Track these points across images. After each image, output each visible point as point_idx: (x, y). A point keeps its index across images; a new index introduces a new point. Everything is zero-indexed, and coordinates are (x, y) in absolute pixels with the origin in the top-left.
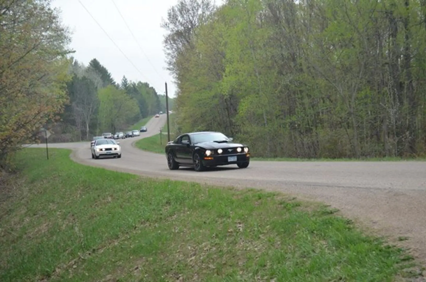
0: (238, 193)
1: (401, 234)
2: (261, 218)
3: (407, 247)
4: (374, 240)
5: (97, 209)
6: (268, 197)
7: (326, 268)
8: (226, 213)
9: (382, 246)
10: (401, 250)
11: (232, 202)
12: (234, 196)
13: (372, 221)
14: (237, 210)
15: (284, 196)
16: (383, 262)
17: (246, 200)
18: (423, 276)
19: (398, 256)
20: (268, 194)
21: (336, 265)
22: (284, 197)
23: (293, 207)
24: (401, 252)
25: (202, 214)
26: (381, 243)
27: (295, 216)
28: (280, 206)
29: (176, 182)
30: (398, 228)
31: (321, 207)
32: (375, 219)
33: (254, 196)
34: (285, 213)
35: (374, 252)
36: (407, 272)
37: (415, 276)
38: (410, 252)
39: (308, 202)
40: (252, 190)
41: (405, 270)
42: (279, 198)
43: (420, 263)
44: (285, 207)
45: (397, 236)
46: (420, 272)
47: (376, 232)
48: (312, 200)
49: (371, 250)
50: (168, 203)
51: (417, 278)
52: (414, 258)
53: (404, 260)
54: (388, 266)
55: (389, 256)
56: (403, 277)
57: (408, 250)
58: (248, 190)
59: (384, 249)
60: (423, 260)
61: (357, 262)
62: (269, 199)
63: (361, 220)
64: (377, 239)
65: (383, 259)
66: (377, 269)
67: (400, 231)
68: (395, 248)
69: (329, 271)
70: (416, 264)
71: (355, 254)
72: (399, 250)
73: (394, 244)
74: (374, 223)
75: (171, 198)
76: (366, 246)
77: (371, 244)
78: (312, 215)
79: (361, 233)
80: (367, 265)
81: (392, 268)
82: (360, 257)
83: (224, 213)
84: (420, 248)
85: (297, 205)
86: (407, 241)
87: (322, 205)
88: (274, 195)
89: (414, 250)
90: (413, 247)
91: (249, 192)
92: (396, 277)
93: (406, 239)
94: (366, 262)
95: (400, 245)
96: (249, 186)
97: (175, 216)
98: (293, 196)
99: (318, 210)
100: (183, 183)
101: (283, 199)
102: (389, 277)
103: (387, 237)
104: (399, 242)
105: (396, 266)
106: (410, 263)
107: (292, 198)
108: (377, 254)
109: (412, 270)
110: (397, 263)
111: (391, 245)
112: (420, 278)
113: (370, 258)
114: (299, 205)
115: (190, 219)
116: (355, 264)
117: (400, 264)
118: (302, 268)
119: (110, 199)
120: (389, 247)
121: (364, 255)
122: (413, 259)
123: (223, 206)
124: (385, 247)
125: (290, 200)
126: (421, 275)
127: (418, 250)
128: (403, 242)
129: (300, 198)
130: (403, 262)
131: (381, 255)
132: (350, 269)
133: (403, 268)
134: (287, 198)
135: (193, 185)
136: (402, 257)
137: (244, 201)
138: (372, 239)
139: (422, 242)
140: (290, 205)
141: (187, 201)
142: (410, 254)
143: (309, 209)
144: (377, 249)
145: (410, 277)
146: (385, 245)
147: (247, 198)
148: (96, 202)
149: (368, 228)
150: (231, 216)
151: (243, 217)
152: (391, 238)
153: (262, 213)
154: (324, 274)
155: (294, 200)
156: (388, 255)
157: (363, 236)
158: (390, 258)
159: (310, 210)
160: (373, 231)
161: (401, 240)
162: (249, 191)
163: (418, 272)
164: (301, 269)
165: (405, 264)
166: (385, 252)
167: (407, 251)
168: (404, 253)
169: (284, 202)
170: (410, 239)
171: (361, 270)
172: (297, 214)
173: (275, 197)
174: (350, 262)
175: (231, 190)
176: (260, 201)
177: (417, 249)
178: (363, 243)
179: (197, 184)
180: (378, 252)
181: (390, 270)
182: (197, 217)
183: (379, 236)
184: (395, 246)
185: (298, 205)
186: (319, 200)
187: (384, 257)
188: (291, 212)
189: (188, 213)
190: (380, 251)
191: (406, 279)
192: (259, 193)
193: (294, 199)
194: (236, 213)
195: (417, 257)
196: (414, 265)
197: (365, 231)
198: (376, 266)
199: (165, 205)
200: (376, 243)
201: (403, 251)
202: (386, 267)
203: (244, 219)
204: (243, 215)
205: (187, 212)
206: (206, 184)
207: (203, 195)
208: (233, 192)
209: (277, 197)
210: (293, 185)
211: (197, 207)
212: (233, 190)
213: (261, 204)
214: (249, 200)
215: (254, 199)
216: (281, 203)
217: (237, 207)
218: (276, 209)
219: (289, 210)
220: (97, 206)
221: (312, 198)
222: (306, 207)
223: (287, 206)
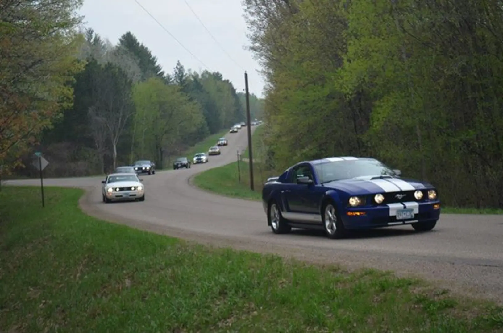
0: (346, 277)
2: (381, 328)
5: (105, 300)
6: (398, 287)
8: (319, 316)
11: (333, 296)
12: (339, 284)
14: (341, 311)
15: (428, 286)
20: (399, 281)
22: (425, 288)
23: (439, 309)
25: (279, 318)
27: (440, 330)
28: (416, 306)
29: (242, 254)
31: (492, 310)
33: (372, 285)
34: (424, 321)
39: (468, 300)
40: (370, 273)
42: (417, 291)
44: (425, 309)
48: (477, 297)
50: (223, 293)
58: (364, 273)
62: (400, 290)
75: (229, 285)
78: (473, 327)
83: (316, 316)
85: (447, 306)
87: (493, 307)
88: (410, 284)
91: (366, 276)
96: (369, 265)
97: (232, 318)
98: (445, 287)
99: (486, 317)
100: (254, 257)
101: (424, 292)
107: (441, 291)
114: (452, 307)
115: (256, 325)
119: (127, 282)
123: (315, 304)
125: (438, 295)
129: (455, 291)
134: (432, 291)
135: (272, 260)
137: (355, 293)
140: (434, 305)
141: (256, 291)
143: (468, 314)
147: (360, 288)
148: (105, 287)
150: (328, 321)
151: (349, 326)
153: (383, 320)
155: (444, 295)
159: (469, 316)
162: (366, 274)
169: (425, 299)
172: (445, 323)
173: (410, 287)
175: (335, 271)
176: (382, 295)
179: (279, 258)
182: (271, 322)
185: (449, 305)
186: (490, 296)
188: (436, 320)
189: (255, 313)
192: (383, 279)
193: (444, 292)
194: (337, 317)
199: (215, 297)
203: (350, 329)
204: (349, 322)
205: (253, 311)
206: (293, 259)
207: (284, 280)
208: (338, 275)
209: (414, 289)
210: (449, 264)
211: (272, 303)
212: (340, 271)
213: (385, 301)
214: (363, 293)
215: (373, 290)
216: (419, 301)
217: (339, 306)
218: (410, 312)
219: (432, 314)
220: (105, 294)
221: (477, 292)
222: (464, 310)
223: (429, 308)
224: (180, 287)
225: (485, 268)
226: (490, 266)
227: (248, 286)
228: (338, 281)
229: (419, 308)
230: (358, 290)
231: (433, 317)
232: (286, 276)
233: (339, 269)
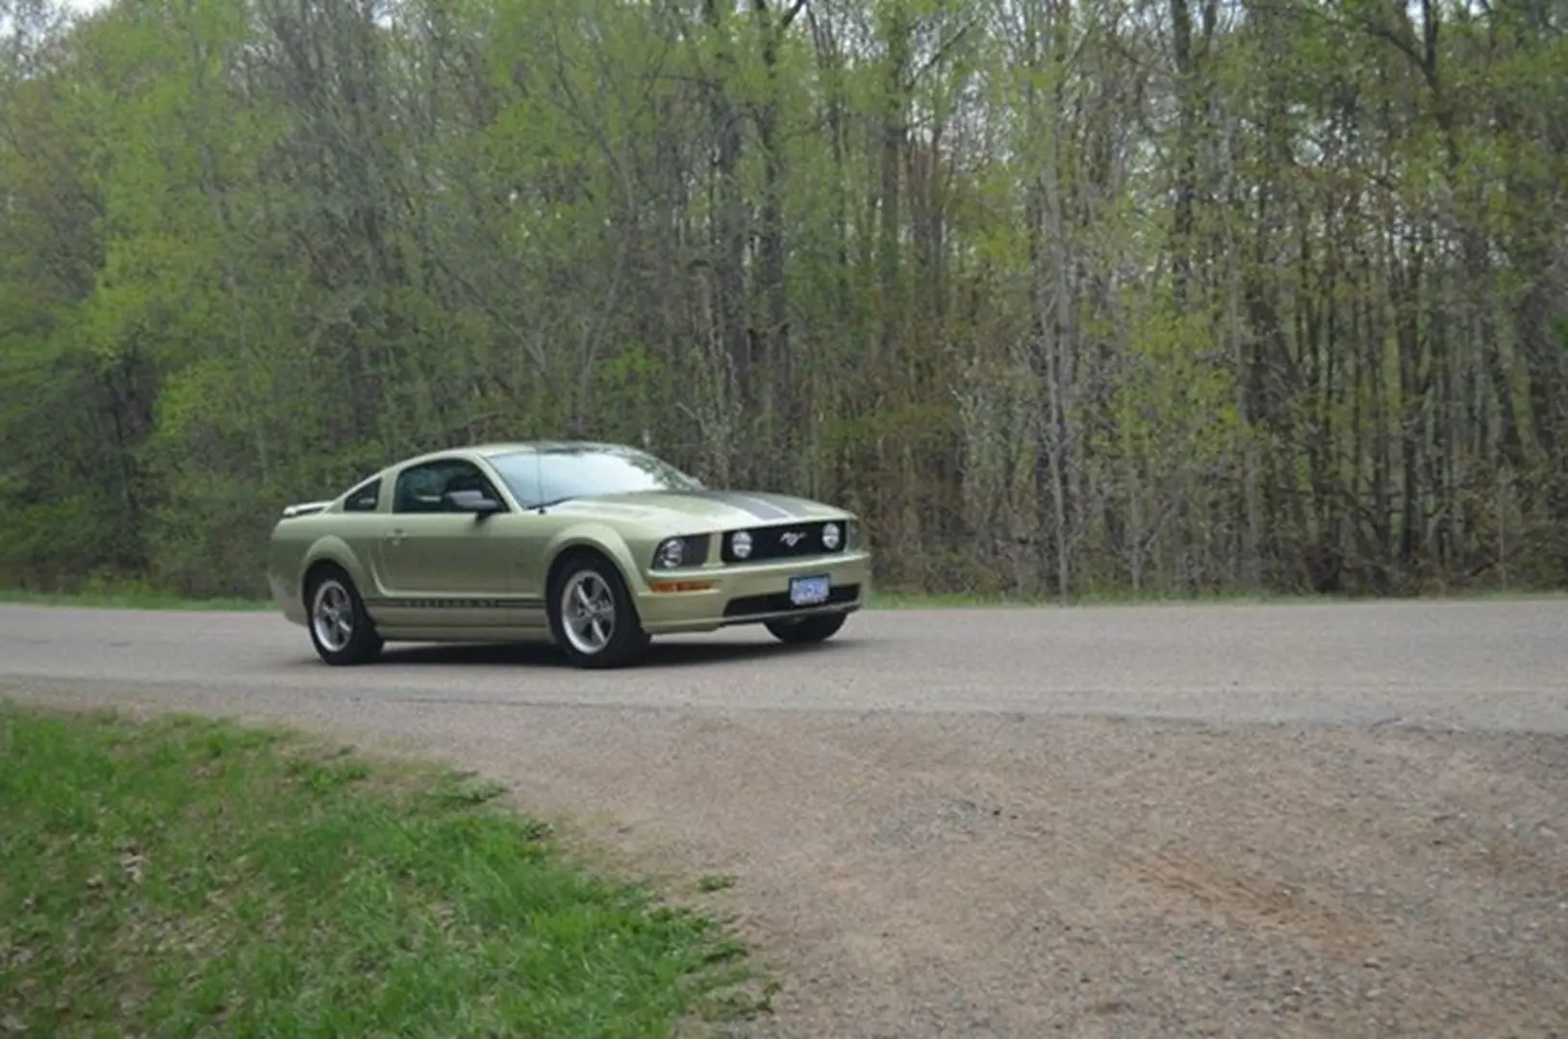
0: (131, 734)
1: (713, 866)
2: (216, 827)
3: (725, 913)
4: (617, 894)
6: (247, 746)
7: (440, 1005)
8: (80, 814)
9: (645, 913)
10: (706, 924)
11: (109, 772)
12: (118, 747)
13: (619, 824)
14: (127, 801)
15: (308, 741)
16: (640, 971)
17: (163, 759)
18: (771, 1011)
19: (695, 947)
20: (249, 734)
21: (476, 989)
22: (307, 746)
23: (337, 782)
24: (706, 930)
26: (641, 903)
27: (343, 818)
28: (289, 780)
30: (702, 847)
31: (442, 778)
32: (628, 820)
33: (192, 746)
34: (309, 807)
35: (614, 937)
36: (720, 1001)
37: (742, 1012)
38: (735, 931)
39: (393, 764)
40: (187, 722)
41: (712, 995)
42: (288, 751)
43: (768, 967)
44: (308, 784)
45: (695, 877)
46: (763, 998)
47: (629, 865)
48: (411, 755)
49: (603, 928)
51: (750, 1019)
52: (748, 948)
53: (712, 959)
54: (656, 982)
55: (665, 949)
56: (707, 1019)
57: (730, 922)
58: (172, 723)
59: (648, 922)
60: (776, 956)
61: (552, 976)
62: (250, 753)
63: (580, 822)
64: (628, 890)
65: (642, 958)
66: (619, 994)
67: (710, 856)
68: (687, 917)
69: (454, 1014)
70: (753, 970)
71: (547, 946)
72: (699, 925)
73: (687, 904)
74: (622, 831)
76: (590, 914)
77: (606, 908)
78: (407, 810)
79: (579, 869)
80: (587, 985)
81: (670, 989)
82: (564, 954)
83: (72, 812)
84: (769, 916)
85: (352, 777)
86: (728, 891)
87: (445, 773)
88: (273, 740)
89: (750, 922)
90: (746, 911)
91: (176, 731)
92: (682, 1021)
93: (726, 884)
94: (586, 977)
95: (702, 905)
96: (180, 709)
98: (344, 742)
99: (430, 792)
101: (302, 752)
102: (654, 1021)
103: (664, 879)
104: (703, 896)
105: (684, 980)
106: (732, 968)
107: (336, 750)
108: (625, 943)
109: (738, 994)
110: (690, 971)
111: (672, 909)
112: (761, 1017)
113: (599, 959)
114: (362, 777)
116: (547, 983)
117: (701, 975)
118: (357, 1009)
120: (666, 916)
121: (578, 948)
122: (745, 954)
123: (71, 789)
124: (651, 915)
125: (328, 757)
126: (764, 1007)
127: (762, 923)
128: (713, 894)
129: (365, 748)
130: (710, 966)
131: (638, 944)
132: (528, 1004)
133: (708, 989)
134: (319, 750)
136: (709, 950)
137: (156, 763)
138: (610, 889)
139: (778, 892)
140: (328, 775)
142: (737, 936)
143: (397, 790)
144: (624, 924)
145: (726, 1021)
146: (655, 907)
147: (165, 752)
149: (600, 850)
150: (101, 823)
151: (148, 827)
152: (675, 883)
153: (220, 810)
154: (435, 1028)
155: (345, 756)
156: (659, 943)
157: (582, 880)
158: (666, 955)
159: (399, 793)
160: (619, 863)
161: (709, 887)
162: (177, 725)
163: (757, 997)
164: (353, 1017)
165: (715, 974)
166: (653, 933)
167: (727, 928)
168: (715, 935)
169: (306, 766)
170: (738, 882)
171: (566, 1004)
172: (352, 807)
173: (274, 748)
174: (530, 976)
175: (106, 722)
176: (215, 763)
177: (760, 917)
178: (578, 906)
180: (629, 935)
181: (660, 998)
183: (637, 877)
184: (686, 912)
185: (357, 775)
186: (436, 753)
187: (647, 951)
188: (332, 803)
190: (636, 930)
191: (715, 1025)
192: (215, 732)
193: (344, 751)
194: (119, 812)
195: (757, 947)
196: (743, 976)
197: (590, 862)
198: (616, 988)
200: (624, 903)
201: (714, 926)
202: (652, 988)
203: (150, 834)
204: (147, 821)
206: (7, 703)
208: (114, 730)
209: (283, 748)
210: (348, 699)
212: (116, 723)
213: (221, 775)
214: (173, 761)
215: (192, 756)
216: (295, 770)
217: (124, 789)
218: (277, 793)
219: (324, 792)
221: (410, 749)
222: (387, 782)
223: (316, 781)
225: (422, 704)
226: (431, 700)
228: (115, 742)
229: (295, 783)
230: (162, 757)
231: (326, 798)
233: (115, 717)
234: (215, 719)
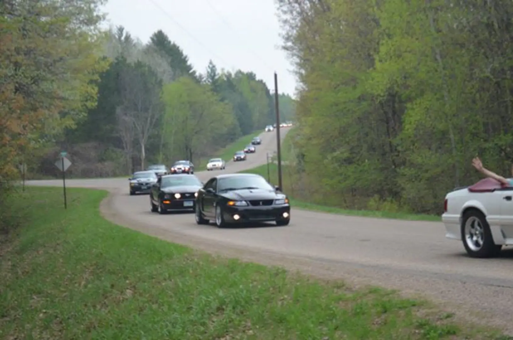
0: (350, 295)
5: (104, 311)
6: (400, 308)
11: (332, 317)
12: (341, 302)
15: (431, 308)
17: (359, 313)
20: (402, 302)
22: (430, 311)
23: (440, 335)
28: (417, 331)
29: (247, 265)
31: (497, 339)
33: (374, 306)
39: (472, 327)
40: (374, 291)
42: (419, 314)
44: (425, 335)
48: (483, 322)
50: (220, 309)
58: (367, 291)
62: (402, 312)
75: (227, 300)
83: (311, 339)
85: (449, 333)
88: (414, 305)
91: (370, 295)
96: (375, 283)
98: (449, 310)
100: (259, 269)
101: (427, 315)
107: (445, 314)
114: (454, 333)
119: (129, 293)
123: (312, 326)
125: (441, 319)
129: (461, 314)
134: (436, 314)
135: (279, 273)
137: (356, 314)
141: (255, 307)
147: (361, 308)
148: (106, 298)
155: (449, 319)
162: (370, 292)
169: (426, 324)
173: (415, 309)
175: (339, 287)
176: (383, 316)
179: (284, 271)
186: (497, 322)
189: (251, 332)
192: (385, 299)
193: (448, 316)
199: (212, 313)
205: (249, 330)
206: (298, 273)
207: (286, 296)
208: (340, 292)
209: (418, 311)
210: (460, 283)
211: (270, 321)
212: (344, 288)
213: (385, 324)
214: (363, 314)
215: (373, 311)
216: (421, 325)
217: (337, 328)
220: (105, 305)
221: (484, 318)
222: (466, 338)
223: (428, 334)
224: (180, 301)
225: (498, 289)
226: (503, 287)
227: (246, 302)
228: (340, 299)
229: (419, 334)
230: (358, 310)
232: (288, 292)
233: (343, 285)
234: (389, 289)
